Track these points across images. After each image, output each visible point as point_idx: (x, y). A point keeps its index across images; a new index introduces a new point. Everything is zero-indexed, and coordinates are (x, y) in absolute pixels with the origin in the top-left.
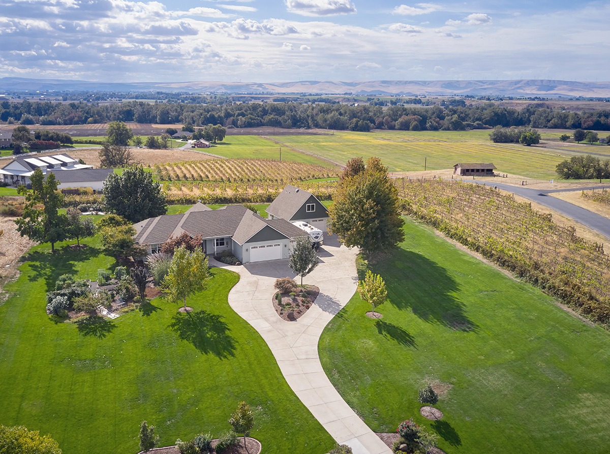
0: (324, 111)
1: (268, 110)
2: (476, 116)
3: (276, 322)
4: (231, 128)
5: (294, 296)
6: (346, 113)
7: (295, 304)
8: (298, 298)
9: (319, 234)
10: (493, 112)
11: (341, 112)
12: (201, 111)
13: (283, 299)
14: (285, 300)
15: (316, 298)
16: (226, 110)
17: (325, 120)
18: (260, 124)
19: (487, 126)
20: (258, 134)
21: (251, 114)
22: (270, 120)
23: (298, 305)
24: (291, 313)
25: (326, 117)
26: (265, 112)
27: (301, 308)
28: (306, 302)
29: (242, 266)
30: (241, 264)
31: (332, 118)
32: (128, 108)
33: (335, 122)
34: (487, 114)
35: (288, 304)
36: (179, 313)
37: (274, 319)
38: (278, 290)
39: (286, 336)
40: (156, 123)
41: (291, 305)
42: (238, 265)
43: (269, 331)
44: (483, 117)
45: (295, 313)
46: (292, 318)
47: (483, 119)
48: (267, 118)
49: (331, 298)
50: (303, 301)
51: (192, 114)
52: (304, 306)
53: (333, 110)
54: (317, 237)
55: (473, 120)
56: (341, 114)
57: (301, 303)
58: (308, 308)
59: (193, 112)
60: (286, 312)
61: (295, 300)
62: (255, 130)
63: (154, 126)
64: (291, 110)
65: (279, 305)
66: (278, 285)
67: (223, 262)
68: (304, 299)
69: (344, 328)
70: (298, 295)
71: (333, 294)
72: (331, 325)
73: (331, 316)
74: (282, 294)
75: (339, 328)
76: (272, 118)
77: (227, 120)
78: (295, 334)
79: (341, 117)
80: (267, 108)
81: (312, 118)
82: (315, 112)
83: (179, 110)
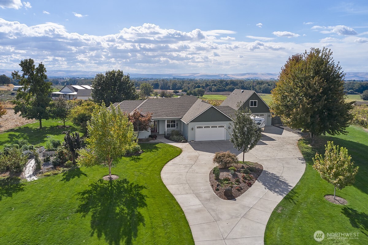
0: (260, 84)
1: (229, 83)
2: (349, 87)
3: (209, 200)
4: (209, 92)
5: (235, 171)
6: (272, 85)
7: (234, 180)
8: (239, 174)
9: (261, 121)
10: (360, 85)
11: (269, 84)
12: (193, 84)
13: (221, 174)
14: (223, 175)
15: (259, 176)
16: (206, 83)
17: (260, 89)
18: (224, 90)
19: (357, 92)
20: (223, 95)
21: (219, 85)
22: (229, 88)
23: (238, 181)
24: (228, 190)
25: (261, 86)
26: (227, 84)
27: (242, 185)
28: (248, 178)
29: (188, 143)
30: (186, 141)
31: (264, 87)
32: (157, 82)
33: (266, 89)
34: (356, 87)
35: (227, 179)
36: (101, 181)
37: (207, 195)
38: (216, 165)
39: (219, 219)
40: (170, 90)
41: (230, 180)
42: (184, 142)
43: (198, 211)
44: (354, 88)
45: (233, 190)
46: (229, 196)
47: (354, 89)
48: (228, 87)
49: (278, 177)
50: (244, 178)
51: (188, 85)
52: (245, 182)
53: (265, 83)
54: (259, 124)
55: (348, 89)
56: (269, 85)
57: (241, 179)
58: (250, 185)
59: (189, 84)
60: (223, 188)
61: (235, 175)
62: (221, 93)
63: (168, 91)
64: (241, 83)
65: (216, 179)
66: (217, 159)
67: (171, 140)
68: (245, 175)
69: (299, 215)
70: (239, 171)
71: (279, 173)
72: (280, 208)
73: (280, 198)
74: (220, 169)
75: (292, 215)
76: (231, 87)
77: (206, 88)
78: (232, 218)
79: (269, 87)
80: (228, 82)
81: (253, 87)
82: (254, 84)
83: (182, 83)
